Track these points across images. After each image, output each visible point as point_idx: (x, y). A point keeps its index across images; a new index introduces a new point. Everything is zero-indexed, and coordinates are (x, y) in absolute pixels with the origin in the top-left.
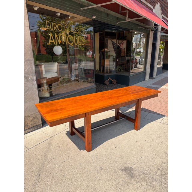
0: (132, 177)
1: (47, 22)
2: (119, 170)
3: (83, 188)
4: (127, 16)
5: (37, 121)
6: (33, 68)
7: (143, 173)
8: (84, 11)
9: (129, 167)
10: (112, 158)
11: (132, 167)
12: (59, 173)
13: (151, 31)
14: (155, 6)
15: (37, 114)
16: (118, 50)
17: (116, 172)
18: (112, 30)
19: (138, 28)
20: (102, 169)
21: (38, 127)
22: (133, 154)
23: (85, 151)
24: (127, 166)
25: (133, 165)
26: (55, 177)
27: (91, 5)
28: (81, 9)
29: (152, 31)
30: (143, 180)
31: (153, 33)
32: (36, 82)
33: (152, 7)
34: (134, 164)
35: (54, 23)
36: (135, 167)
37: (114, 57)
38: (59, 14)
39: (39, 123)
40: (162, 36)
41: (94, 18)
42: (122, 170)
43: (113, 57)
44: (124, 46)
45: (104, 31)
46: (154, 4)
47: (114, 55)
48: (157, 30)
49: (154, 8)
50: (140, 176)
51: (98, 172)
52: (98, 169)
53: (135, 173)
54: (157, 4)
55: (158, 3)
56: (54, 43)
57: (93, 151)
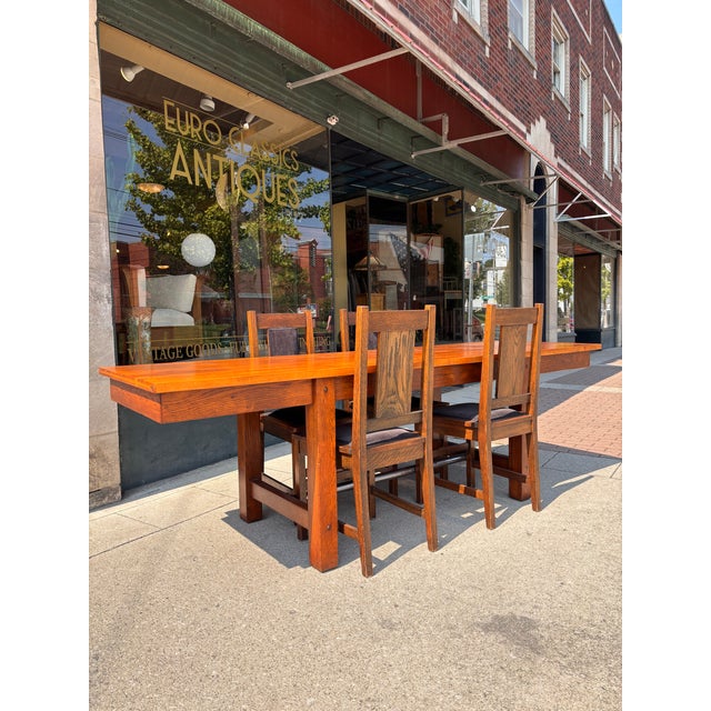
0: (536, 649)
1: (169, 107)
2: (471, 627)
3: (309, 701)
4: (446, 130)
5: (101, 471)
6: (104, 253)
7: (584, 634)
8: (296, 95)
9: (514, 617)
10: (431, 588)
11: (526, 615)
12: (191, 649)
13: (524, 203)
14: (532, 125)
15: (103, 442)
16: (415, 267)
17: (461, 636)
18: (394, 190)
19: (482, 185)
20: (391, 628)
21: (104, 498)
22: (524, 571)
23: (311, 568)
24: (505, 612)
25: (528, 608)
26: (171, 662)
27: (322, 71)
28: (289, 85)
29: (529, 200)
30: (591, 660)
31: (531, 212)
32: (109, 307)
33: (523, 128)
34: (536, 607)
35: (192, 115)
36: (542, 616)
37: (402, 290)
38: (212, 105)
39: (109, 483)
40: (562, 225)
41: (333, 122)
42: (487, 628)
43: (399, 286)
44: (435, 254)
45: (364, 195)
46: (528, 120)
47: (402, 280)
48: (543, 201)
49: (529, 131)
50: (570, 645)
51: (375, 639)
52: (376, 626)
53: (546, 634)
54: (537, 122)
55: (541, 118)
56: (190, 182)
57: (340, 569)
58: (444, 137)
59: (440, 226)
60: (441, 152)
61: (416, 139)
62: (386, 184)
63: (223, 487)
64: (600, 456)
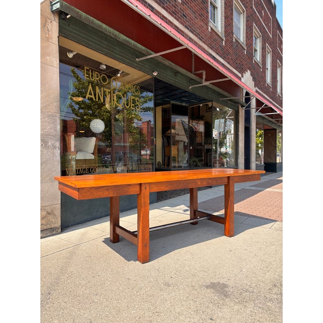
0: (226, 295)
1: (87, 69)
2: (201, 287)
3: (132, 312)
4: (204, 77)
5: (53, 220)
6: (58, 129)
7: (247, 291)
8: (140, 63)
9: (220, 283)
10: (187, 271)
11: (224, 283)
12: (87, 291)
13: (240, 107)
14: (244, 74)
15: (54, 208)
16: (192, 134)
17: (196, 290)
18: (182, 101)
19: (221, 99)
20: (169, 286)
21: (53, 231)
22: (226, 265)
23: (138, 262)
24: (215, 281)
25: (226, 280)
26: (79, 296)
27: (151, 54)
28: (137, 59)
29: (242, 106)
30: (248, 300)
31: (244, 111)
32: (59, 152)
33: (240, 75)
34: (229, 280)
35: (96, 72)
36: (231, 283)
37: (186, 144)
38: (105, 67)
39: (56, 225)
40: (258, 117)
41: (155, 74)
42: (207, 287)
43: (185, 142)
44: (201, 128)
45: (170, 103)
46: (242, 71)
47: (186, 140)
48: (249, 106)
49: (242, 76)
50: (240, 295)
51: (161, 290)
52: (162, 285)
53: (231, 290)
54: (246, 72)
55: (248, 71)
56: (94, 100)
57: (150, 263)
58: (204, 80)
59: (203, 116)
60: (203, 86)
61: (191, 81)
62: (180, 99)
63: (103, 228)
64: (267, 219)
